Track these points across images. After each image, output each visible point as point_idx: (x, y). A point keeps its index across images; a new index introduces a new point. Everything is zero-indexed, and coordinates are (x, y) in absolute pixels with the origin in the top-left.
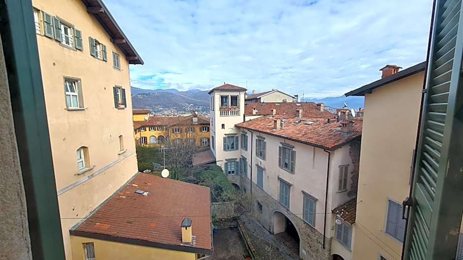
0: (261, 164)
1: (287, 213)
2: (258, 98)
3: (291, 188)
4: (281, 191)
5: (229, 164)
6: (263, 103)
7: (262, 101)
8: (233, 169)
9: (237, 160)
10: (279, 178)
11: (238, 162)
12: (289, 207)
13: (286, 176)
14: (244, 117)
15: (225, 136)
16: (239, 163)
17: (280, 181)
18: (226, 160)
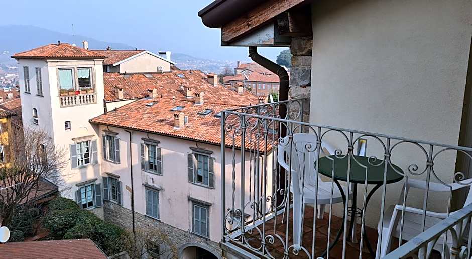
0: (153, 182)
1: (206, 245)
2: (114, 65)
3: (211, 208)
4: (195, 215)
5: (83, 191)
6: (125, 74)
7: (122, 71)
8: (90, 199)
9: (97, 182)
10: (190, 199)
11: (98, 186)
12: (208, 236)
13: (200, 193)
14: (105, 106)
15: (73, 142)
16: (102, 187)
17: (193, 202)
18: (77, 186)
